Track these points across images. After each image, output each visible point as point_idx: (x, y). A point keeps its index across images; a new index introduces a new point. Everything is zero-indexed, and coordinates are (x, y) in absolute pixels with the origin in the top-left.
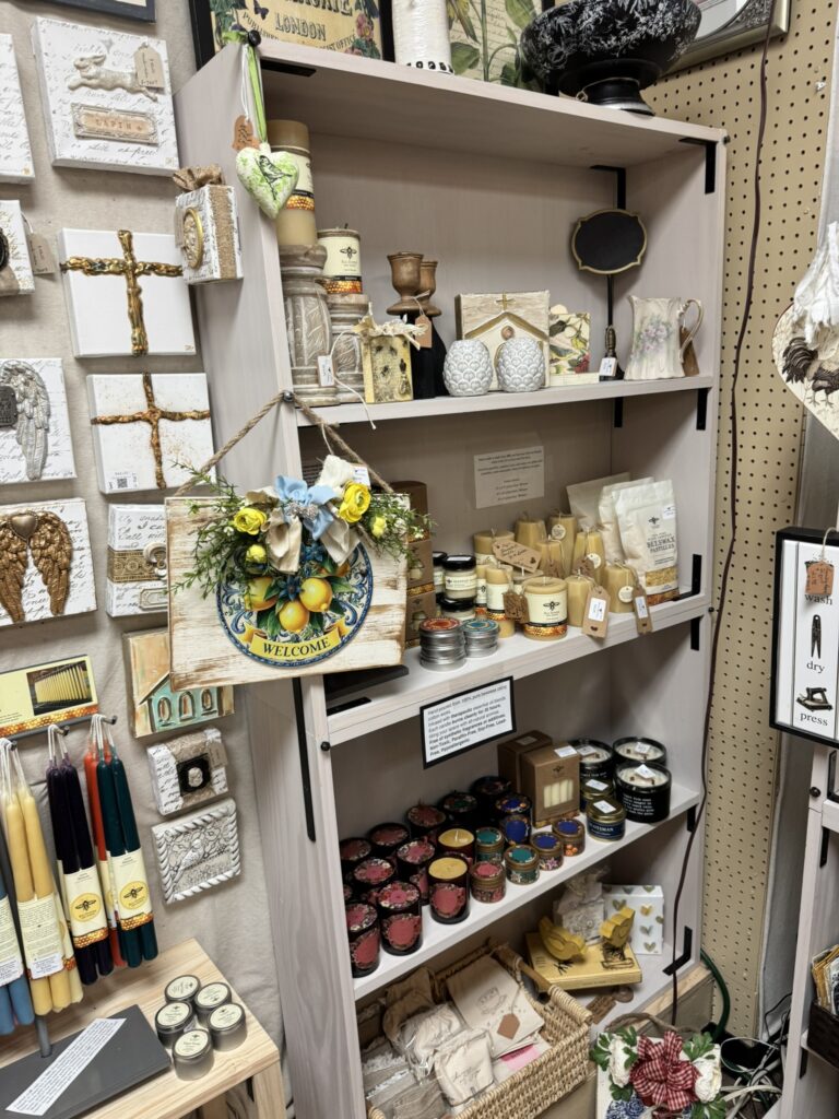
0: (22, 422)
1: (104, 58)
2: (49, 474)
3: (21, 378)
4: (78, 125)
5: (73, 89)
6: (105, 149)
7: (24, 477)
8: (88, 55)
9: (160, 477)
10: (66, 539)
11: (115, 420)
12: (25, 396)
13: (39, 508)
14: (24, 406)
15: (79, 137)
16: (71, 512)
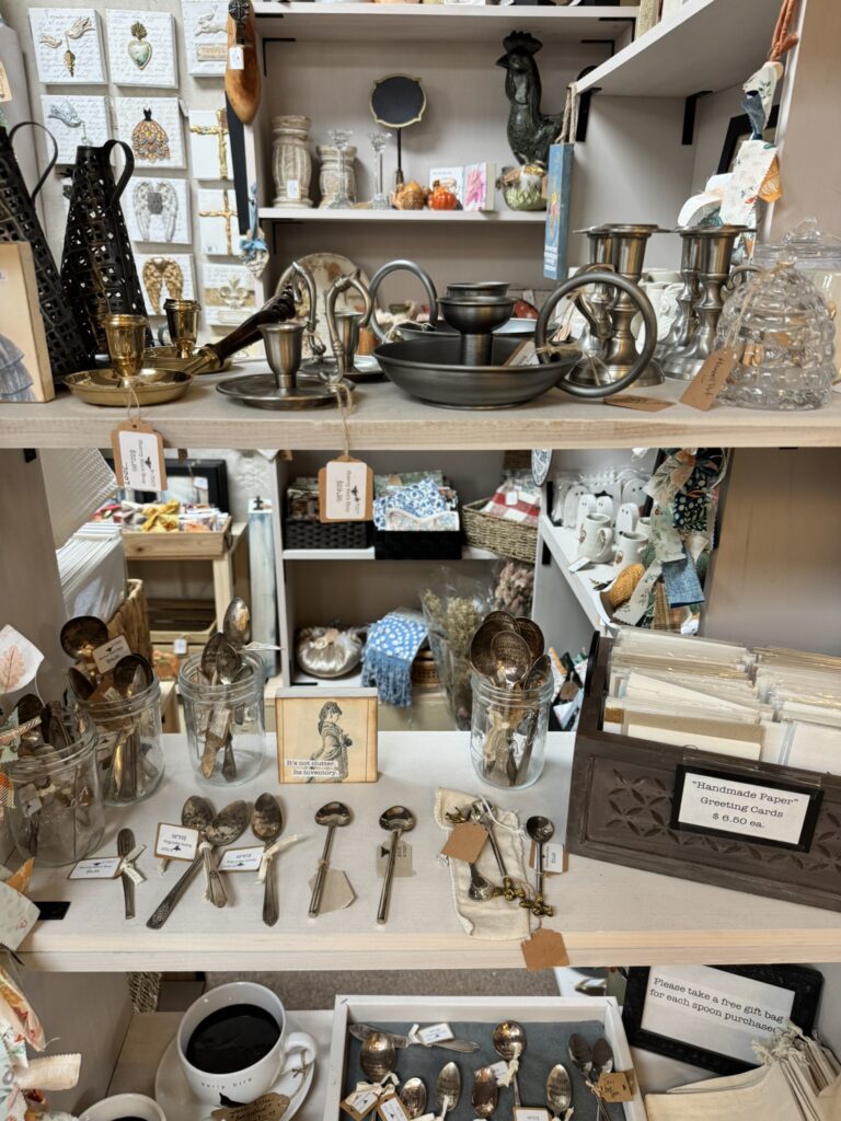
0: (165, 211)
1: (213, 16)
2: (175, 240)
3: (165, 189)
4: (198, 55)
5: (197, 35)
6: (212, 66)
7: (164, 241)
8: (204, 16)
9: (230, 248)
10: (179, 275)
11: (207, 215)
12: (166, 197)
13: (167, 257)
14: (165, 203)
15: (200, 61)
16: (183, 260)
